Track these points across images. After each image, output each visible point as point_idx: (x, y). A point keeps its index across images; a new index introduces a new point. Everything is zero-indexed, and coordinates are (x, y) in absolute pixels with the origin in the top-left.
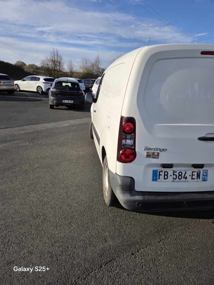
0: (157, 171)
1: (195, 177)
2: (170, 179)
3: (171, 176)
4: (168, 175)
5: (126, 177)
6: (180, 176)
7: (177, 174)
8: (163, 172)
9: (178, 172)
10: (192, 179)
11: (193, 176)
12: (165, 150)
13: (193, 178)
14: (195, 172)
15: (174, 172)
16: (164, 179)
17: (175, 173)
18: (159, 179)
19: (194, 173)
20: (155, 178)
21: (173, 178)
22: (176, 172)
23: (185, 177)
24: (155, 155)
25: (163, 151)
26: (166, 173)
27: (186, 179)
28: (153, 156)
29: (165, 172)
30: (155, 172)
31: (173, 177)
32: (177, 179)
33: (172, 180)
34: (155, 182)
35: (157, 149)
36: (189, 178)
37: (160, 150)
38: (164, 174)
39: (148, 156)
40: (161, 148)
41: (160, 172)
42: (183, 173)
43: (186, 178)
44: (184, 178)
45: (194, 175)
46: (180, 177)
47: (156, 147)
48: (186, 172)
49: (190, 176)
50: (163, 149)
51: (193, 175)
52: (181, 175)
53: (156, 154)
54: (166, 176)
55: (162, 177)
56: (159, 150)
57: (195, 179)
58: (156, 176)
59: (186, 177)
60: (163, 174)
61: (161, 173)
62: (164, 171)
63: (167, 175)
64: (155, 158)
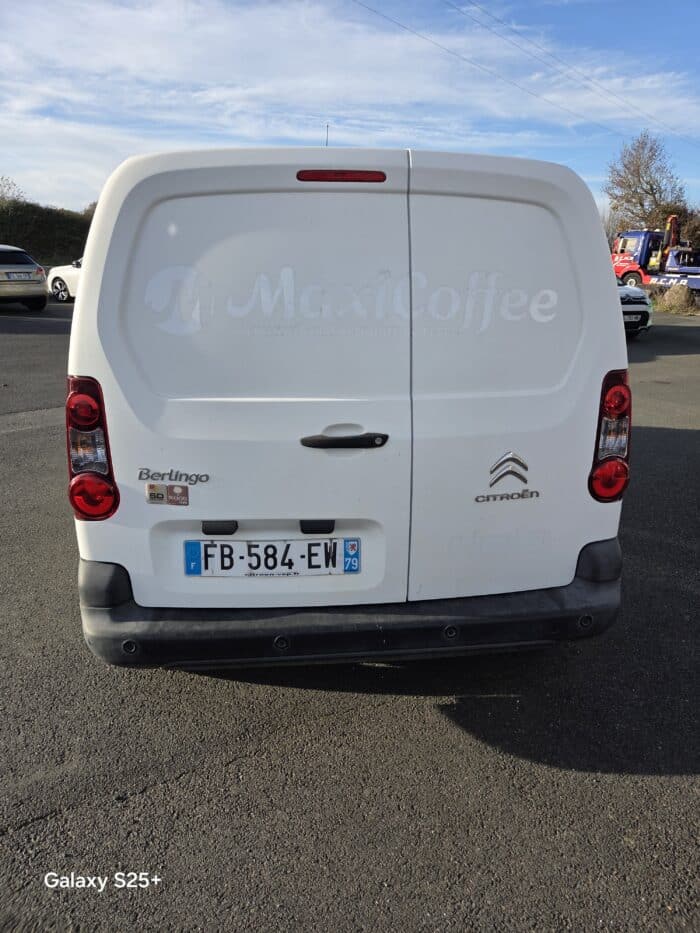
0: (196, 544)
1: (320, 560)
2: (241, 567)
3: (242, 558)
4: (233, 556)
5: (101, 565)
6: (271, 560)
7: (260, 552)
8: (215, 546)
9: (263, 546)
10: (311, 566)
11: (313, 558)
12: (204, 478)
13: (313, 564)
14: (318, 545)
15: (250, 547)
16: (223, 567)
17: (254, 550)
18: (206, 568)
19: (314, 550)
20: (193, 564)
21: (250, 565)
22: (257, 546)
23: (287, 561)
24: (175, 495)
25: (199, 483)
26: (227, 551)
27: (290, 568)
28: (171, 497)
29: (223, 547)
30: (191, 549)
31: (247, 559)
32: (263, 569)
33: (248, 570)
34: (194, 579)
35: (179, 476)
36: (301, 565)
37: (188, 478)
38: (219, 552)
39: (155, 497)
40: (190, 474)
41: (206, 546)
42: (278, 548)
43: (290, 564)
44: (283, 564)
45: (316, 555)
46: (271, 562)
47: (175, 470)
48: (288, 546)
49: (303, 557)
50: (197, 476)
51: (311, 555)
52: (273, 556)
53: (178, 490)
54: (228, 559)
55: (215, 562)
56: (184, 478)
57: (319, 567)
58: (195, 561)
59: (290, 560)
60: (216, 552)
61: (210, 551)
62: (218, 544)
63: (230, 556)
64: (177, 503)
